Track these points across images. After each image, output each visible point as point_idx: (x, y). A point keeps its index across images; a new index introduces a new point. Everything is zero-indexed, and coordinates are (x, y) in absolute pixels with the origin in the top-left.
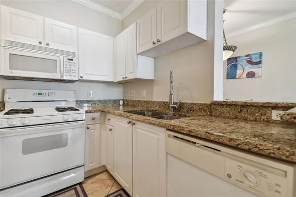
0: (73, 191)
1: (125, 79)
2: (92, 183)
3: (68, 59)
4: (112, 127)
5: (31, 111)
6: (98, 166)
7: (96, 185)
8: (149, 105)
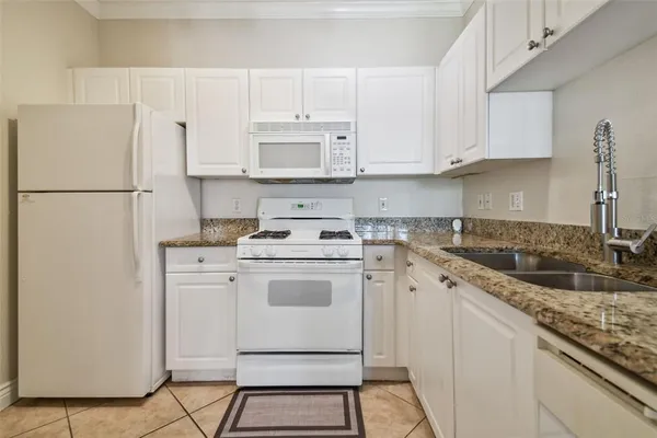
0: (340, 398)
1: (458, 165)
2: (378, 397)
3: (339, 138)
4: (415, 284)
5: (284, 234)
6: (391, 365)
7: (385, 406)
8: (534, 237)
